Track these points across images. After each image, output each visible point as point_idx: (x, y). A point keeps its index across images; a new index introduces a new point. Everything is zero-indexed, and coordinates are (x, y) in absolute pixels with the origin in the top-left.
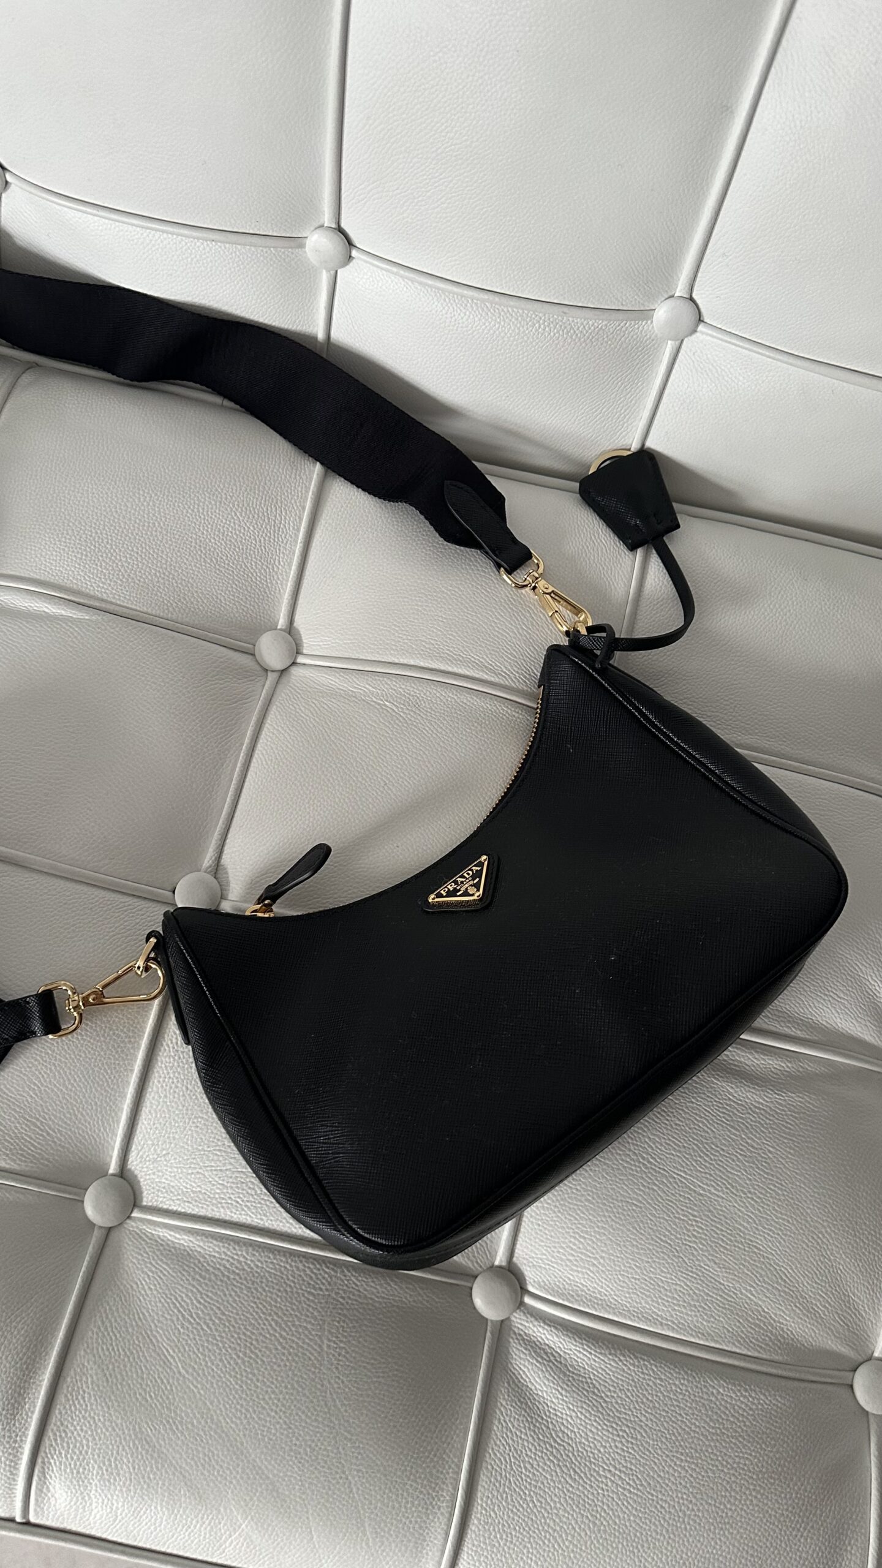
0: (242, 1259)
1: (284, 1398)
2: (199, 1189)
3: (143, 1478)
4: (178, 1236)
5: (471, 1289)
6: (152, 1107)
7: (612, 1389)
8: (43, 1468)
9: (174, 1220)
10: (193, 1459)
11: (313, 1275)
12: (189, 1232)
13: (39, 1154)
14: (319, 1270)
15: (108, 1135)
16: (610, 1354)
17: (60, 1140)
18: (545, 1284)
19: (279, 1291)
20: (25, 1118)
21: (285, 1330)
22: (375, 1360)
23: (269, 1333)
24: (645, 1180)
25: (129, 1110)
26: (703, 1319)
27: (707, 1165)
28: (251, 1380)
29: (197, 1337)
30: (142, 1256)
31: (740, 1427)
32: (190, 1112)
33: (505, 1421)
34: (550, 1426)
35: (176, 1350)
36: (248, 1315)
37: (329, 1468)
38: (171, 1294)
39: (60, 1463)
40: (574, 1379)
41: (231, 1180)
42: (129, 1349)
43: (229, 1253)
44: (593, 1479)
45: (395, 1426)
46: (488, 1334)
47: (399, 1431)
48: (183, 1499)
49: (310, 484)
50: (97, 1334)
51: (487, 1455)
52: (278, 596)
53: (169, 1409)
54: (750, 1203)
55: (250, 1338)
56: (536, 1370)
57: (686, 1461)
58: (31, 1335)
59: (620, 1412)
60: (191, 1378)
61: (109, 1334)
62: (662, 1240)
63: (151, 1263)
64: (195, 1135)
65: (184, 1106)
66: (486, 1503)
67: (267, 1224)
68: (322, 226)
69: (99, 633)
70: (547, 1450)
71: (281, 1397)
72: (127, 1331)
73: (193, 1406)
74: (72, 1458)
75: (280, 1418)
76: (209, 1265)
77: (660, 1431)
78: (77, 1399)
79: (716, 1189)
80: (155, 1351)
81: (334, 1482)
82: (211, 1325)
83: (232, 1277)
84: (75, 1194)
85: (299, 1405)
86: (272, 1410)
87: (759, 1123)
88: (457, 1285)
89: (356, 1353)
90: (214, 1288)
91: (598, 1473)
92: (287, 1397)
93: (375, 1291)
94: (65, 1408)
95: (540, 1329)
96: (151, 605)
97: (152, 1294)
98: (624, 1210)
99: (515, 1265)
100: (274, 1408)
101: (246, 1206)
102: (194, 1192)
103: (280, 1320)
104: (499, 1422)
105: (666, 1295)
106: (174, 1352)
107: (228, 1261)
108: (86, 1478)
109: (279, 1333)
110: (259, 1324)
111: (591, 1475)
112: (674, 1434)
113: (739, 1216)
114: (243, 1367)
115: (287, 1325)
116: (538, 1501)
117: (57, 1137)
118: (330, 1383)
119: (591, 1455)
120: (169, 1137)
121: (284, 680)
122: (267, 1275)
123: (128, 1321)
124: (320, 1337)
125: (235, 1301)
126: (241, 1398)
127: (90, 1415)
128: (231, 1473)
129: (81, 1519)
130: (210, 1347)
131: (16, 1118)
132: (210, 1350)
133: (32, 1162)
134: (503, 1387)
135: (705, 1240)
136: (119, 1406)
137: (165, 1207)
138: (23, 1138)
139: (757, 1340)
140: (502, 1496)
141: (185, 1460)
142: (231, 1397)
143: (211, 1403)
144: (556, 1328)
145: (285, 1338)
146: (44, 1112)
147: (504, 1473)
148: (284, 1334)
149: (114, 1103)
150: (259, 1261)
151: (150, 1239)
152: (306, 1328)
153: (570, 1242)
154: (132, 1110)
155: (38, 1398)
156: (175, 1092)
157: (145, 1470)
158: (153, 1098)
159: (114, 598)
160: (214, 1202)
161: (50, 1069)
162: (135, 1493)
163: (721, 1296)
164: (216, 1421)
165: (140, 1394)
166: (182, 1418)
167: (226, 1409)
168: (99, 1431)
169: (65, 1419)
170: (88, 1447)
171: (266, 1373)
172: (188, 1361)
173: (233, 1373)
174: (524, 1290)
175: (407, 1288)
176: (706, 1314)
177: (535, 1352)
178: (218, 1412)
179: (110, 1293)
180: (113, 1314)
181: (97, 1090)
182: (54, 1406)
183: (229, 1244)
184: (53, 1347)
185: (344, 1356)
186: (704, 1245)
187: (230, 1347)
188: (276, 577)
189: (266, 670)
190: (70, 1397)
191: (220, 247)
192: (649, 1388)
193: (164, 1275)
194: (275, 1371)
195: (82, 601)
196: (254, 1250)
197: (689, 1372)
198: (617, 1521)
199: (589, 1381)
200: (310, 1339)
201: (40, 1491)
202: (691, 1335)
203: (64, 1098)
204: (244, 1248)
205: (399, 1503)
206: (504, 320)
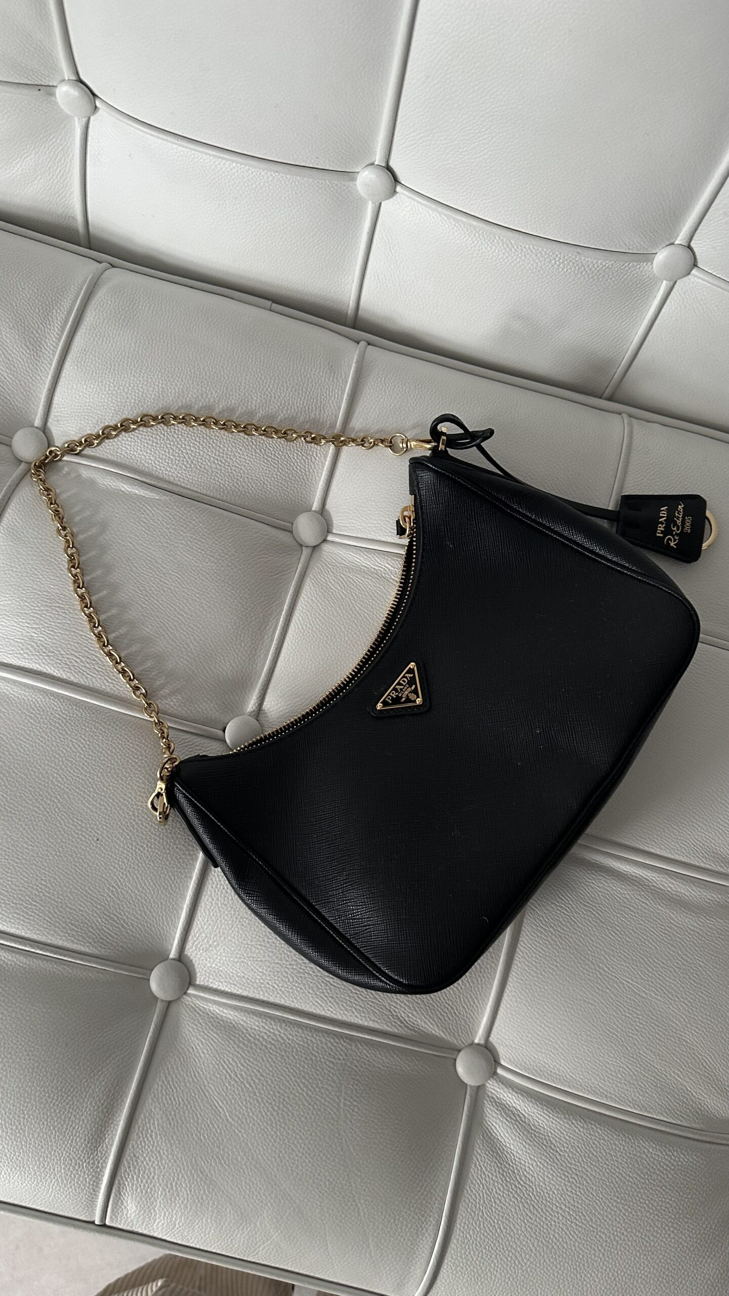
0: (276, 1032)
1: (309, 1143)
2: (243, 975)
3: (198, 1198)
4: (225, 1011)
5: (455, 1060)
6: (206, 907)
7: (565, 1145)
8: (119, 1188)
9: (222, 998)
10: (237, 1186)
11: (333, 1048)
12: (235, 1008)
13: (116, 942)
14: (337, 1043)
15: (170, 928)
16: (565, 1118)
17: (132, 931)
18: (515, 1060)
19: (306, 1059)
20: (105, 914)
21: (310, 1090)
22: (381, 1115)
23: (298, 1092)
24: (600, 984)
25: (188, 910)
26: (640, 1094)
27: (651, 975)
28: (284, 1128)
29: (241, 1093)
30: (196, 1025)
31: (664, 1178)
32: (237, 913)
33: (480, 1166)
34: (516, 1171)
35: (225, 1102)
36: (282, 1078)
37: (343, 1197)
38: (220, 1058)
39: (133, 1185)
40: (535, 1136)
41: (269, 969)
42: (187, 1100)
43: (266, 1027)
44: (547, 1214)
45: (395, 1168)
46: (468, 1097)
47: (398, 1171)
48: (228, 1215)
49: (345, 387)
50: (162, 1086)
51: (465, 1191)
52: (314, 482)
53: (218, 1147)
54: (682, 1006)
55: (283, 1095)
56: (505, 1127)
57: (621, 1203)
58: (110, 1086)
59: (571, 1164)
60: (236, 1125)
61: (171, 1087)
62: (610, 1032)
63: (204, 1032)
64: (241, 932)
65: (232, 908)
66: (464, 1228)
67: (297, 1006)
68: (373, 164)
69: (167, 511)
70: (513, 1189)
71: (307, 1142)
72: (186, 1085)
73: (238, 1147)
74: (142, 1182)
75: (306, 1158)
76: (250, 1035)
77: (602, 1179)
78: (146, 1136)
79: (655, 994)
80: (208, 1102)
81: (346, 1208)
82: (252, 1084)
83: (269, 1046)
84: (142, 974)
85: (321, 1149)
86: (300, 1152)
87: (694, 943)
88: (445, 1057)
89: (366, 1110)
90: (254, 1054)
91: (552, 1209)
92: (312, 1142)
93: (380, 1061)
94: (136, 1143)
95: (510, 1096)
96: (209, 488)
97: (205, 1057)
98: (581, 1007)
99: (492, 1044)
100: (301, 1150)
101: (281, 990)
102: (238, 976)
103: (306, 1083)
104: (476, 1166)
105: (611, 1075)
106: (223, 1103)
107: (266, 1033)
108: (152, 1196)
109: (307, 1093)
110: (290, 1084)
111: (547, 1211)
112: (612, 1182)
113: (673, 1016)
114: (277, 1118)
115: (312, 1087)
116: (504, 1228)
117: (130, 930)
118: (345, 1132)
119: (547, 1195)
120: (219, 932)
121: (316, 554)
122: (296, 1046)
123: (186, 1078)
124: (338, 1097)
125: (271, 1066)
126: (275, 1141)
127: (156, 1149)
128: (267, 1198)
129: (147, 1225)
130: (251, 1101)
131: (97, 914)
132: (251, 1104)
133: (109, 949)
134: (479, 1139)
135: (644, 1033)
136: (180, 1144)
137: (215, 987)
138: (103, 929)
139: (681, 1112)
140: (476, 1223)
141: (231, 1187)
142: (268, 1141)
143: (252, 1144)
144: (522, 1095)
145: (310, 1097)
146: (120, 909)
147: (478, 1206)
148: (310, 1093)
149: (176, 903)
150: (290, 1034)
151: (203, 1012)
152: (327, 1090)
153: (537, 1029)
154: (190, 909)
155: (116, 1135)
156: (225, 896)
157: (199, 1193)
158: (208, 900)
159: (179, 481)
160: (255, 985)
161: (126, 875)
162: (191, 1209)
163: (655, 1077)
164: (255, 1158)
165: (196, 1135)
166: (229, 1155)
167: (264, 1150)
168: (164, 1162)
169: (137, 1152)
170: (155, 1174)
171: (296, 1123)
172: (234, 1111)
173: (269, 1122)
174: (496, 1062)
175: (407, 1060)
176: (642, 1091)
177: (505, 1113)
178: (257, 1152)
179: (171, 1055)
180: (174, 1072)
181: (162, 892)
182: (128, 1141)
183: (267, 1020)
184: (127, 1097)
185: (357, 1113)
186: (643, 1037)
187: (267, 1102)
188: (313, 466)
189: (301, 546)
190: (141, 1135)
191: (282, 177)
192: (594, 1146)
193: (215, 1042)
194: (302, 1122)
195: (152, 482)
196: (286, 1025)
197: (627, 1135)
198: (565, 1246)
199: (547, 1138)
200: (331, 1099)
201: (116, 1203)
202: (629, 1106)
203: (136, 898)
204: (279, 1024)
205: (396, 1225)
206: (525, 256)
